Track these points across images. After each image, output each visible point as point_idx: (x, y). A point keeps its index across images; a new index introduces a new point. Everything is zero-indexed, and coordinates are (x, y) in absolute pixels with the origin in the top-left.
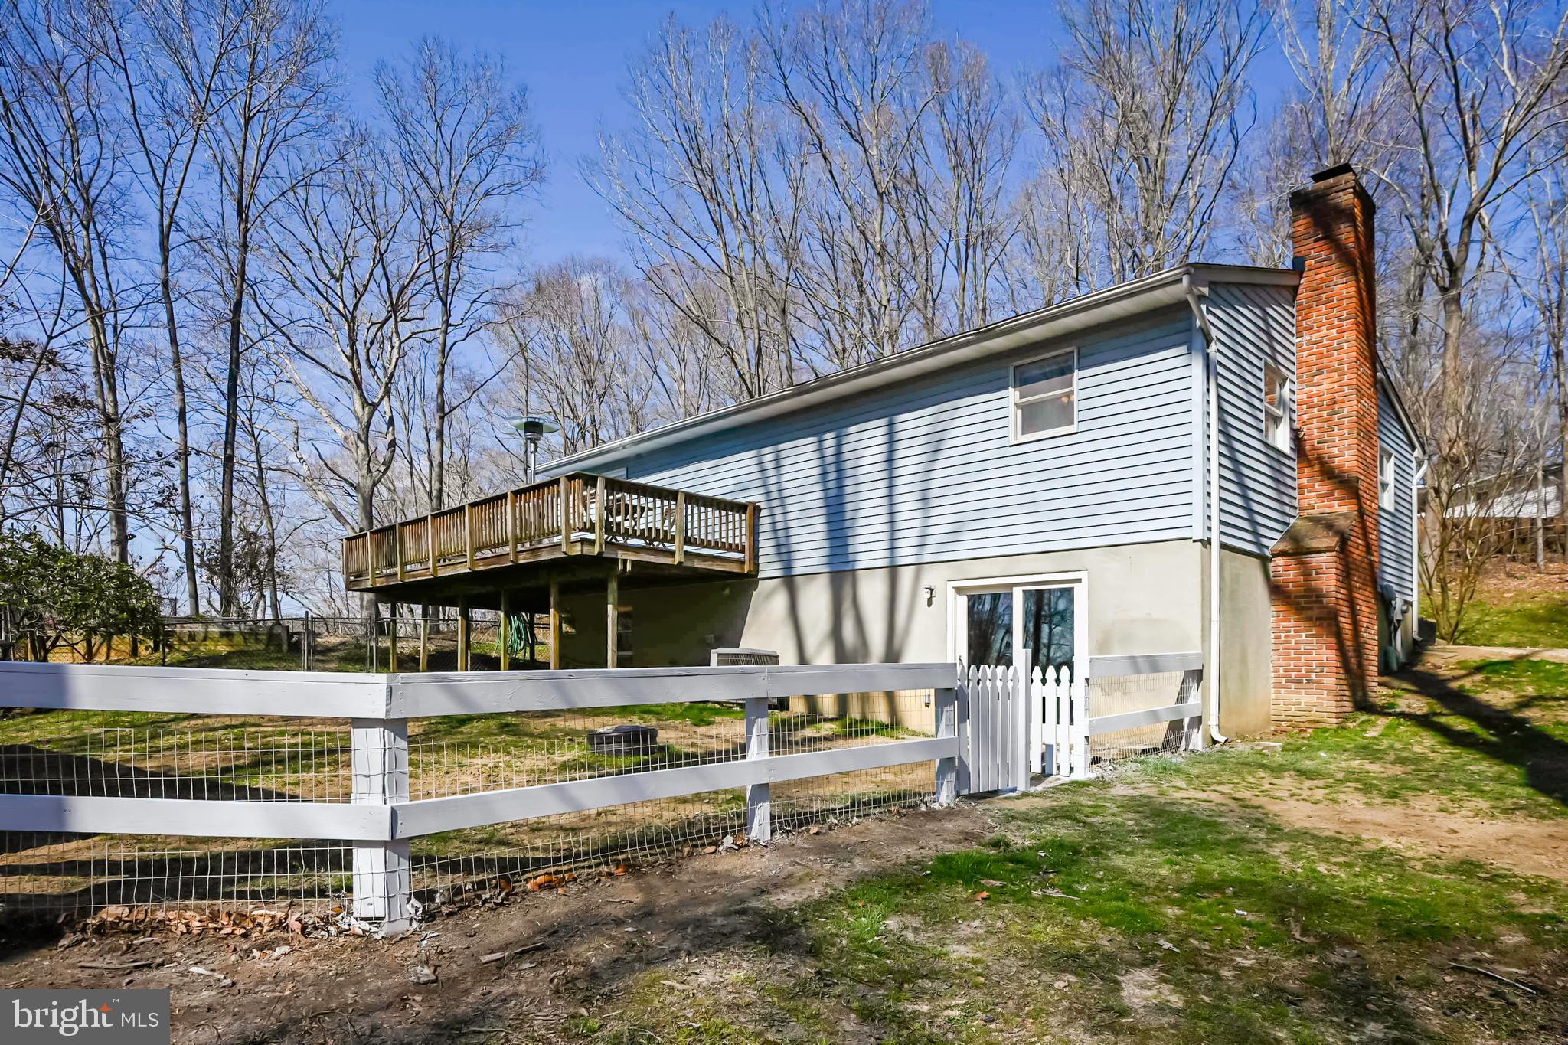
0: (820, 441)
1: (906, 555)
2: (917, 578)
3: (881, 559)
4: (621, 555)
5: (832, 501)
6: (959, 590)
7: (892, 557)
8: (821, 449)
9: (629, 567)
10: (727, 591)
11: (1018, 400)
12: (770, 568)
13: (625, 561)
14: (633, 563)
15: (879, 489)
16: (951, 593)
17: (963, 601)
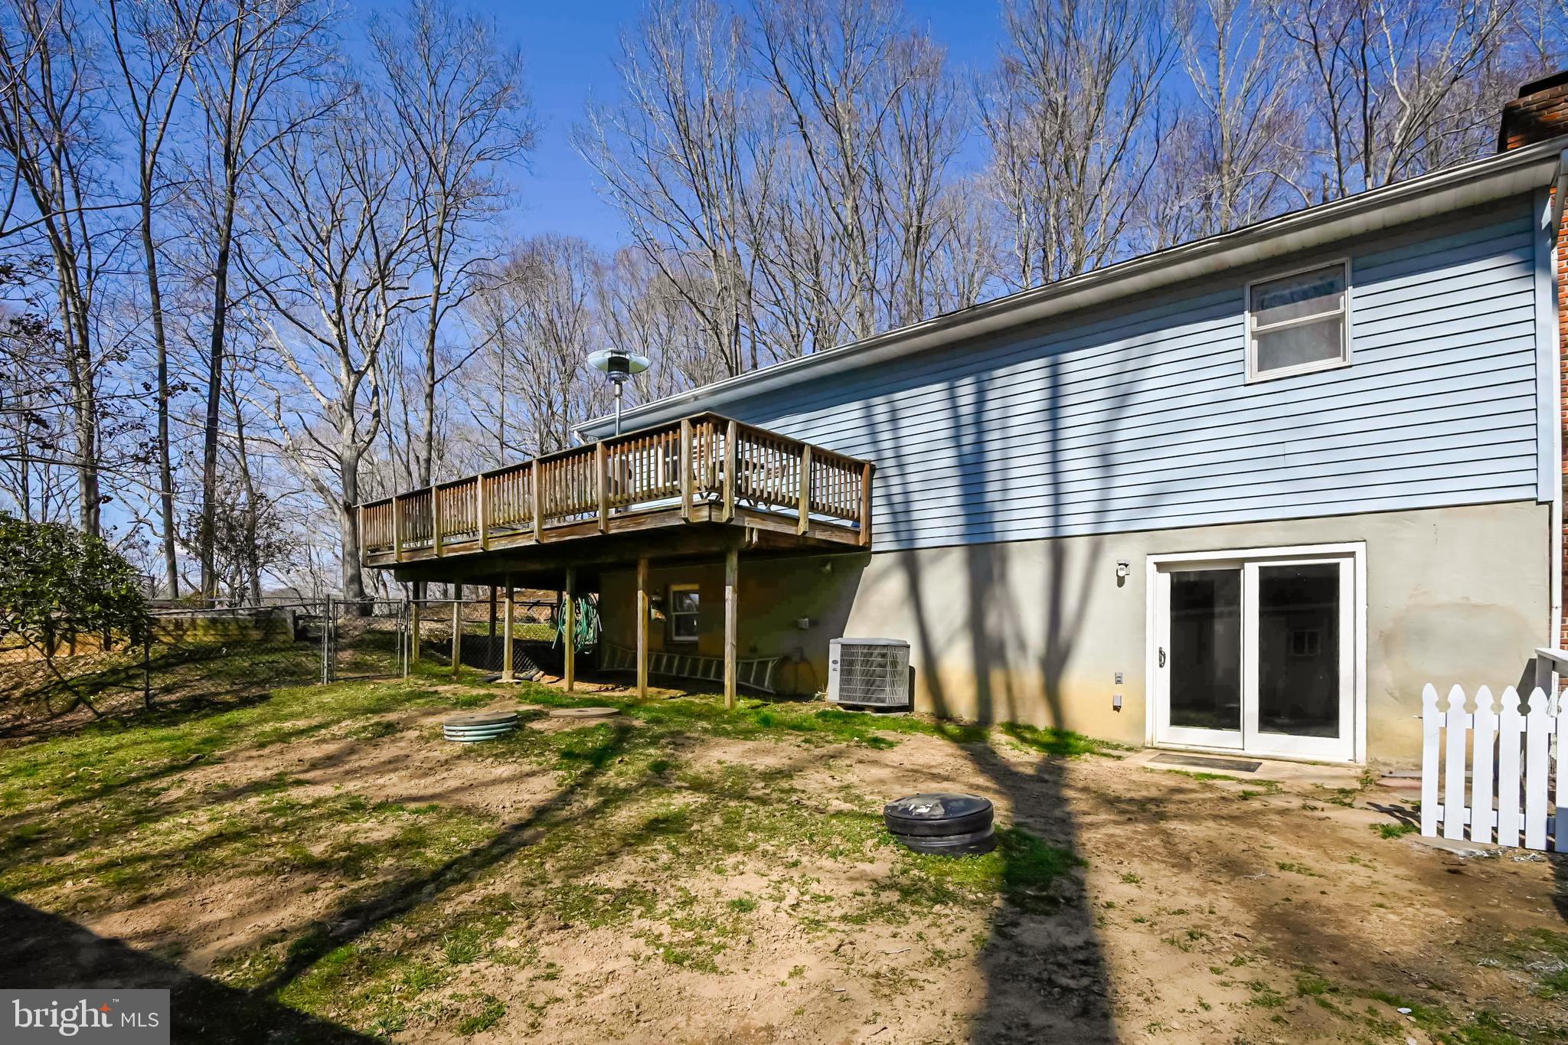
0: (952, 388)
1: (1078, 523)
2: (1095, 554)
3: (1039, 527)
4: (748, 522)
5: (969, 460)
6: (1161, 567)
7: (1056, 526)
8: (953, 398)
9: (755, 539)
10: (828, 567)
11: (1255, 328)
12: (884, 542)
13: (752, 529)
14: (760, 531)
15: (1039, 444)
16: (1151, 568)
17: (1165, 579)
